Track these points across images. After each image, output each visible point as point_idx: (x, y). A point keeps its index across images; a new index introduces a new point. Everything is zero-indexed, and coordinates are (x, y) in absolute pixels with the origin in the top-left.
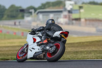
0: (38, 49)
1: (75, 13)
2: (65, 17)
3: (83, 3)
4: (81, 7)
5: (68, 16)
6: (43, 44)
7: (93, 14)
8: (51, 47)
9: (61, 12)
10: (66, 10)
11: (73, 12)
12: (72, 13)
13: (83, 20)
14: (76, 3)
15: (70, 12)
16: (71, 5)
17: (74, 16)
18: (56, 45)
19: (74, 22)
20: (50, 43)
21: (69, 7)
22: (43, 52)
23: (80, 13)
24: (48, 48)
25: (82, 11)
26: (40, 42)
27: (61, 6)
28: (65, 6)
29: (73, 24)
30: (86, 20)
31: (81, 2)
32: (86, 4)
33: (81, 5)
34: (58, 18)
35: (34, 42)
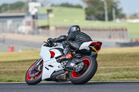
0: (57, 66)
1: (41, 19)
2: (28, 24)
3: (53, 5)
4: (49, 11)
5: (32, 23)
6: (65, 60)
7: (66, 21)
8: (77, 64)
9: (23, 17)
10: (29, 14)
11: (39, 17)
12: (37, 18)
13: (52, 28)
14: (42, 5)
15: (34, 17)
16: (35, 7)
17: (41, 22)
18: (83, 61)
19: (40, 30)
20: (75, 57)
21: (33, 11)
22: (65, 70)
23: (48, 18)
24: (72, 65)
25: (51, 15)
26: (60, 57)
27: (23, 10)
28: (28, 9)
29: (38, 33)
30: (57, 28)
31: (50, 4)
32: (56, 6)
33: (49, 8)
34: (18, 26)
35: (52, 57)
